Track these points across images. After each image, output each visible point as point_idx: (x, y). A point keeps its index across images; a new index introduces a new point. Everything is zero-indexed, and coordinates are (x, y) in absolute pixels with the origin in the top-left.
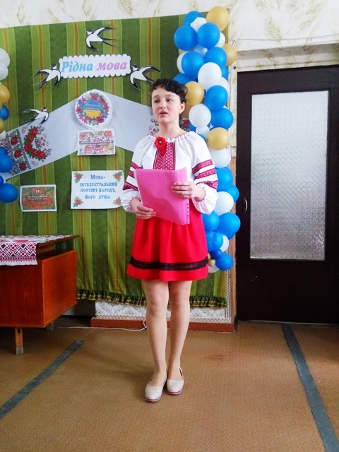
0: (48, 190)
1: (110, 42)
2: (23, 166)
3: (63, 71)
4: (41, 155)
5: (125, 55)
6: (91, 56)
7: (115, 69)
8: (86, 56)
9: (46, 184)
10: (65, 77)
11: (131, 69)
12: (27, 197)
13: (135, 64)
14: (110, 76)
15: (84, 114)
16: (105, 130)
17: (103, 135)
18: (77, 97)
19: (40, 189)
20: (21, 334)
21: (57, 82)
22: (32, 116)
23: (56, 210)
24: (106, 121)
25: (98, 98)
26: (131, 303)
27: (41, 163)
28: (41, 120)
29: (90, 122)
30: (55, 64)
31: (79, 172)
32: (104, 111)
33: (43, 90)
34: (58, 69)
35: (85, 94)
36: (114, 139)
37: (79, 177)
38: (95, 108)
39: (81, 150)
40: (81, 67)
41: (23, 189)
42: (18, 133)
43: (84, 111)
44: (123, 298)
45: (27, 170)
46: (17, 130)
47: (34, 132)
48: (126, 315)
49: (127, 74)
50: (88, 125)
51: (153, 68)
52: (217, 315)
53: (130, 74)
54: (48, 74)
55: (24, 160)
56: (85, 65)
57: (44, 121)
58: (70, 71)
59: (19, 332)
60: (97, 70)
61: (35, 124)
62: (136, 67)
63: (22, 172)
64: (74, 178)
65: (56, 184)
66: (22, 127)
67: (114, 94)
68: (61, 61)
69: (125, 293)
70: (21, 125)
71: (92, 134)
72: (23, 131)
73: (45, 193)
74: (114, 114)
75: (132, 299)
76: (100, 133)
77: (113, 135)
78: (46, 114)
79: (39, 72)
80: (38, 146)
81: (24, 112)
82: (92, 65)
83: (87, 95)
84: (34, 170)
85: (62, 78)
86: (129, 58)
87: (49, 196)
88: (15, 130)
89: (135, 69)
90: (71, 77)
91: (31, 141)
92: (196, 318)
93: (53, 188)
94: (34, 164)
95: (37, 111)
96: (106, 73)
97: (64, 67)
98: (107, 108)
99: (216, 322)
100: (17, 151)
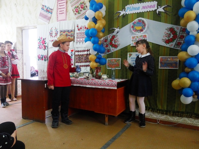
0: (118, 60)
2: (109, 51)
3: (127, 11)
4: (116, 46)
5: (155, 1)
6: (139, 3)
7: (150, 8)
8: (137, 4)
9: (117, 58)
10: (127, 14)
11: (157, 7)
12: (109, 63)
14: (147, 11)
15: (134, 28)
16: (143, 35)
17: (142, 37)
18: (132, 21)
19: (115, 60)
21: (124, 16)
23: (120, 69)
24: (144, 31)
25: (141, 21)
26: (152, 111)
27: (116, 50)
28: (117, 32)
29: (137, 32)
30: (123, 8)
31: (131, 53)
33: (118, 20)
34: (125, 10)
36: (147, 38)
38: (140, 26)
39: (132, 44)
40: (135, 9)
41: (108, 60)
42: (107, 38)
44: (148, 108)
47: (113, 37)
48: (149, 116)
49: (155, 10)
55: (109, 48)
57: (118, 32)
58: (130, 11)
59: (107, 116)
60: (142, 9)
61: (114, 34)
62: (159, 6)
63: (108, 53)
66: (109, 35)
67: (148, 19)
68: (126, 7)
71: (137, 37)
72: (109, 37)
74: (148, 27)
78: (119, 30)
79: (117, 13)
80: (115, 42)
81: (110, 29)
82: (139, 7)
83: (136, 20)
84: (113, 52)
86: (157, 2)
87: (118, 63)
88: (106, 36)
90: (130, 13)
91: (112, 41)
93: (120, 59)
94: (113, 50)
95: (115, 29)
97: (127, 9)
98: (145, 25)
100: (106, 45)
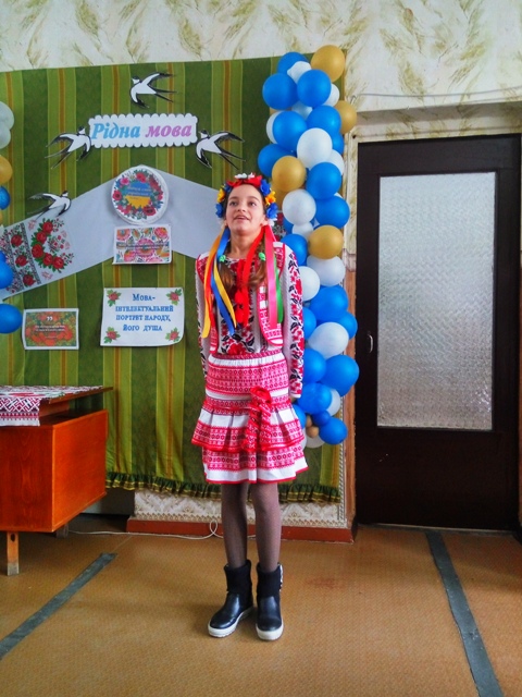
0: (66, 317)
1: (167, 96)
2: (29, 279)
3: (94, 137)
4: (57, 263)
5: (189, 115)
6: (138, 116)
7: (173, 135)
8: (130, 115)
9: (63, 307)
10: (97, 146)
11: (198, 135)
12: (33, 326)
13: (204, 128)
14: (166, 146)
15: (124, 202)
16: (156, 226)
17: (153, 234)
18: (116, 176)
19: (54, 314)
20: (16, 542)
21: (85, 152)
22: (45, 205)
23: (77, 347)
24: (159, 212)
25: (147, 179)
26: (191, 495)
27: (56, 276)
28: (60, 210)
29: (134, 214)
30: (82, 126)
31: (114, 290)
32: (156, 197)
33: (63, 165)
34: (87, 134)
35: (126, 172)
36: (170, 240)
37: (114, 297)
38: (141, 193)
39: (118, 256)
40: (122, 132)
41: (28, 314)
42: (23, 229)
43: (125, 197)
44: (178, 486)
45: (35, 285)
46: (22, 225)
47: (47, 228)
48: (182, 514)
49: (191, 144)
50: (130, 218)
51: (231, 135)
52: (326, 515)
53: (196, 143)
54: (72, 141)
55: (30, 270)
56: (128, 129)
57: (63, 211)
58: (105, 137)
59: (13, 539)
60: (147, 136)
61: (50, 215)
62: (205, 132)
63: (27, 289)
64: (106, 299)
65: (79, 307)
66: (29, 220)
67: (170, 173)
68: (92, 122)
69: (182, 479)
70: (27, 217)
71: (136, 232)
72: (32, 226)
73: (62, 321)
74: (171, 202)
75: (193, 488)
76: (148, 231)
77: (169, 234)
78: (67, 201)
79: (58, 138)
80: (53, 249)
81: (34, 197)
82: (138, 129)
83: (130, 173)
84: (46, 285)
85: (92, 147)
86: (195, 119)
87: (67, 326)
88: (18, 224)
89: (203, 136)
90: (106, 146)
91: (43, 242)
92: (292, 519)
93: (74, 313)
94: (46, 276)
95: (54, 196)
96: (160, 141)
97: (96, 131)
98: (160, 193)
99: (323, 525)
100: (20, 257)
